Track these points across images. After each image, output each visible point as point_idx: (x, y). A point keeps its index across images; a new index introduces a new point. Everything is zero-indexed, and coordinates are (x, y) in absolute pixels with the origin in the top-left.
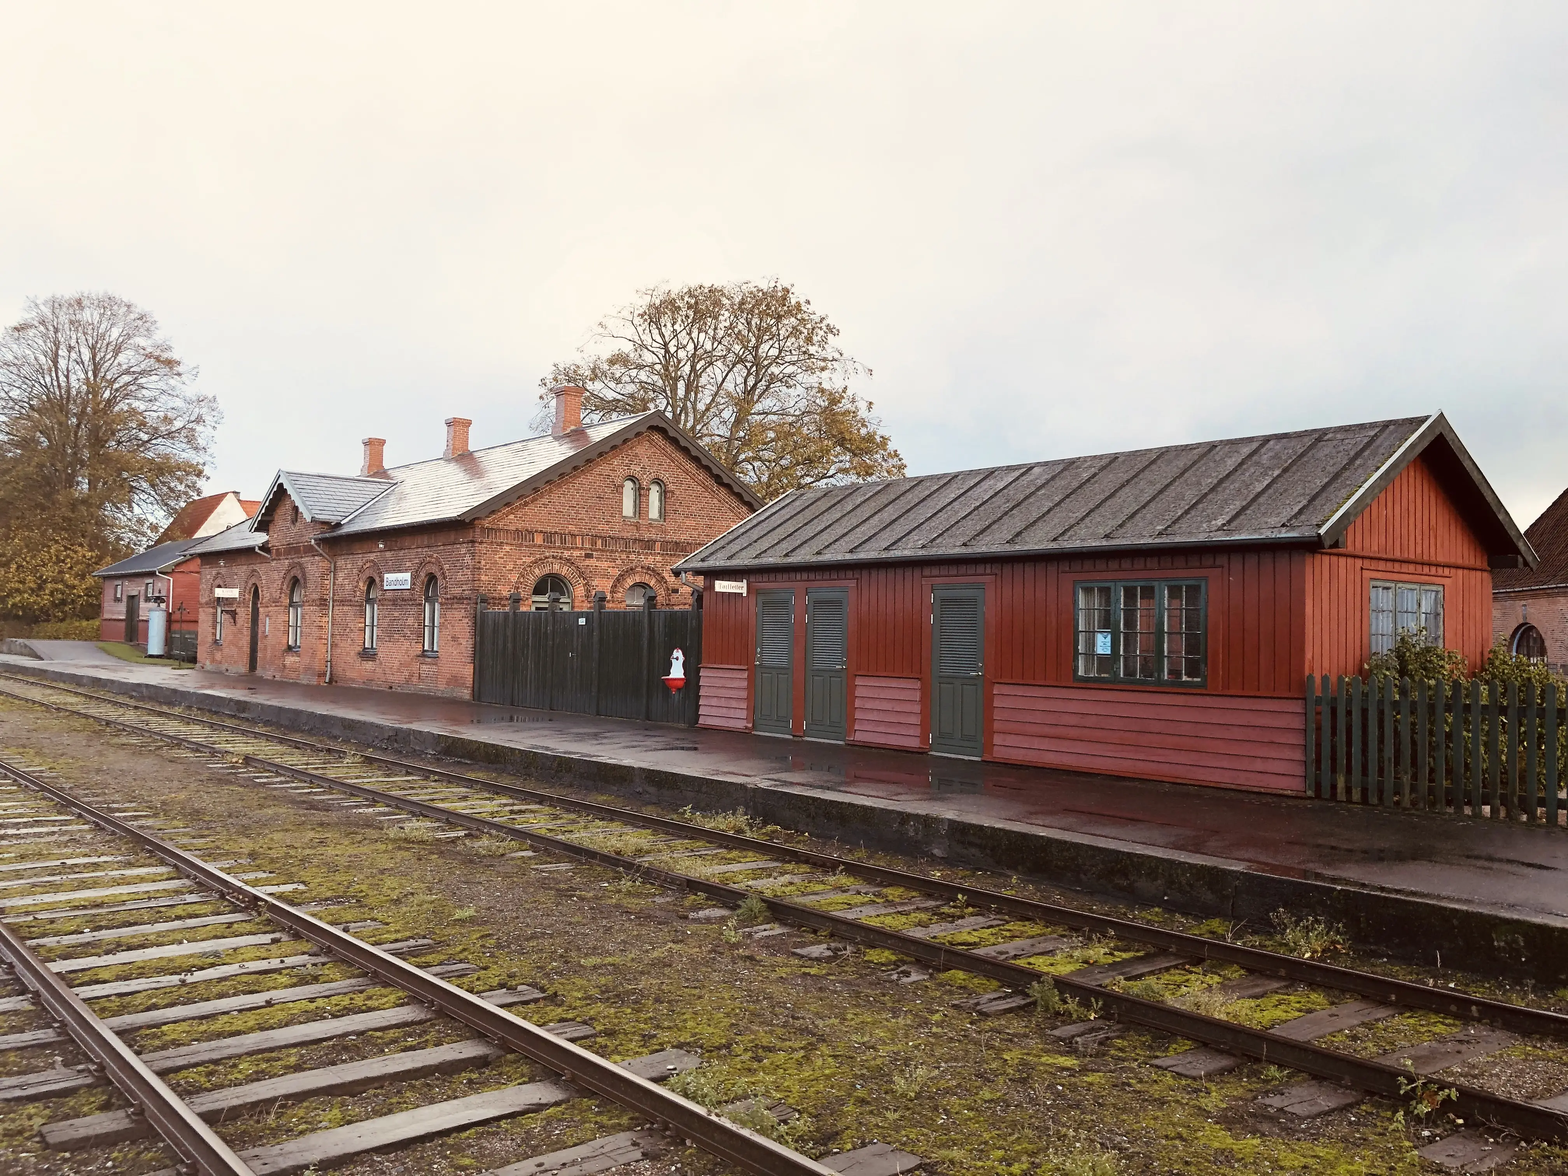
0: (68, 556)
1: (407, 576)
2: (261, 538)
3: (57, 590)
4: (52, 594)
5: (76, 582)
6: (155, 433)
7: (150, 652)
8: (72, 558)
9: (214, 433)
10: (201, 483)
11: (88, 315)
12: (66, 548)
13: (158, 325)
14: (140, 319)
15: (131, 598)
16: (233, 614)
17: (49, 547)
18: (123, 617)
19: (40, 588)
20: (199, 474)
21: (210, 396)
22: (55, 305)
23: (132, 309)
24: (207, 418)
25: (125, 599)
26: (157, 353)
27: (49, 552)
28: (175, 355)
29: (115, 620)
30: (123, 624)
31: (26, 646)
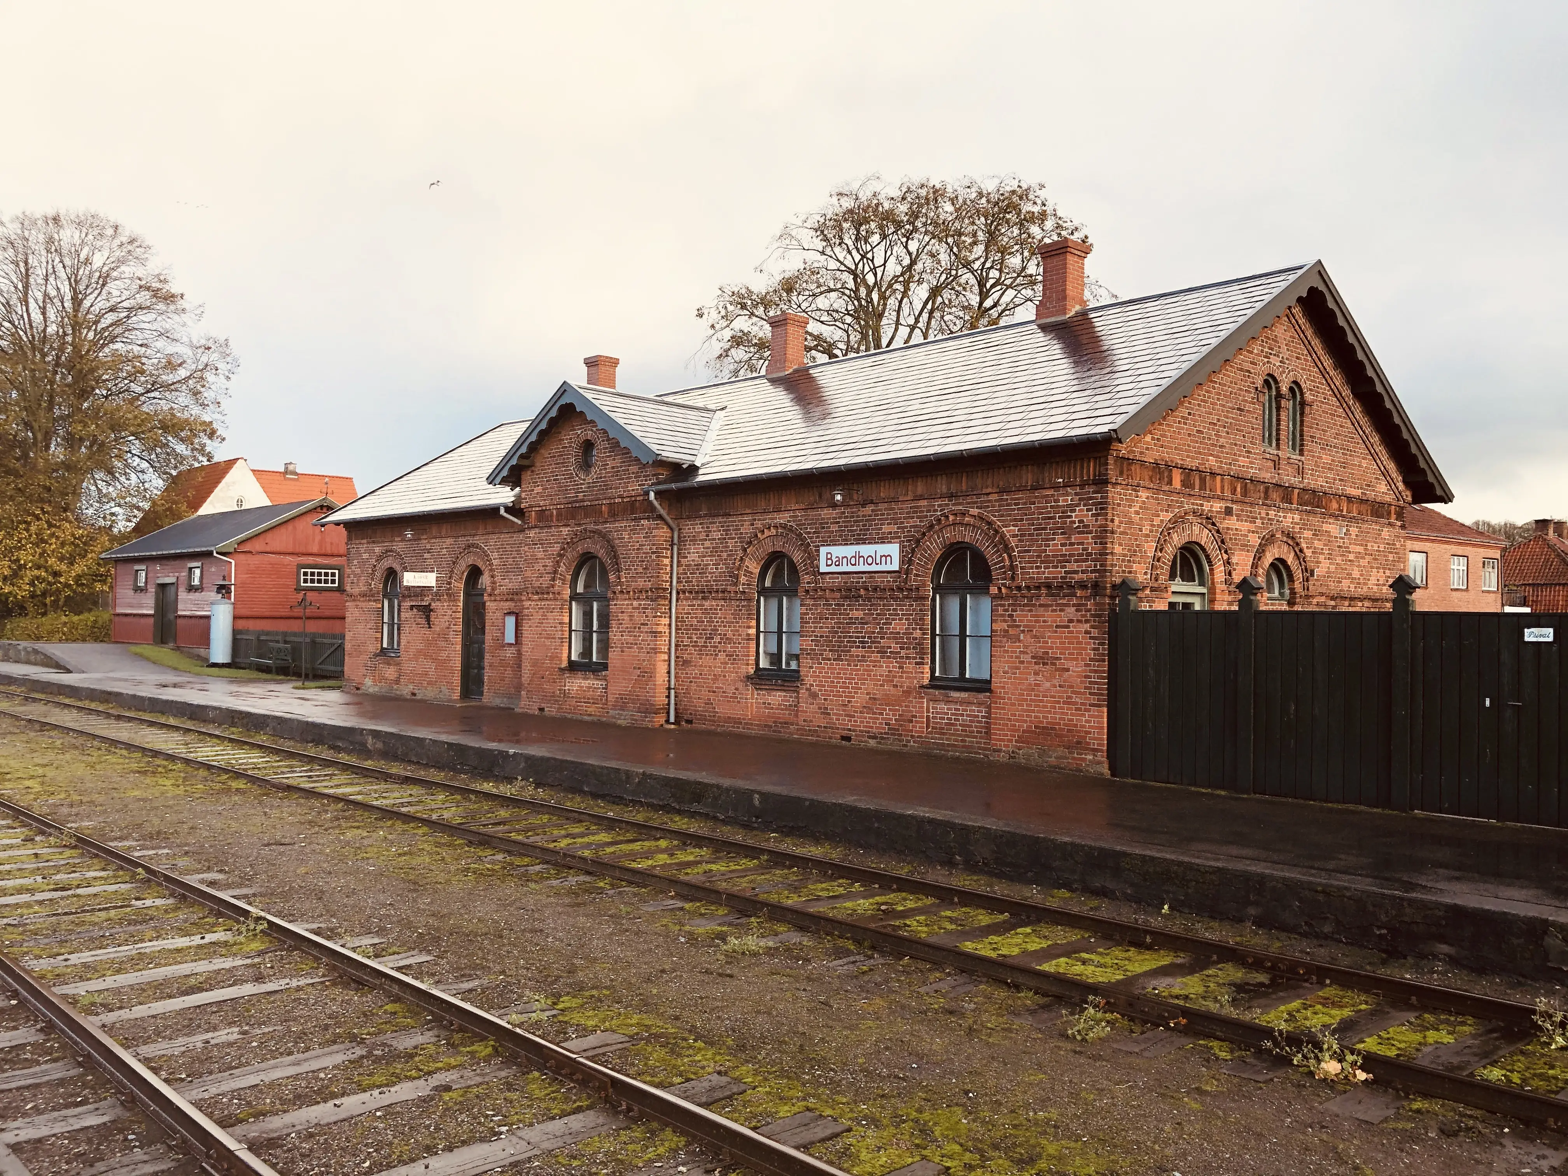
0: (53, 535)
1: (893, 550)
2: (504, 495)
3: (38, 578)
4: (32, 584)
5: (64, 567)
6: (155, 385)
7: (214, 659)
8: (57, 538)
9: (228, 384)
10: (211, 446)
11: (68, 236)
12: (50, 525)
13: (153, 251)
14: (131, 242)
15: (163, 587)
16: (427, 611)
17: (28, 524)
18: (152, 612)
19: (15, 574)
20: (212, 434)
21: (222, 340)
22: (26, 222)
23: (120, 230)
24: (221, 366)
25: (152, 589)
26: (156, 285)
27: (27, 530)
28: (174, 288)
29: (135, 615)
30: (151, 621)
31: (36, 651)
